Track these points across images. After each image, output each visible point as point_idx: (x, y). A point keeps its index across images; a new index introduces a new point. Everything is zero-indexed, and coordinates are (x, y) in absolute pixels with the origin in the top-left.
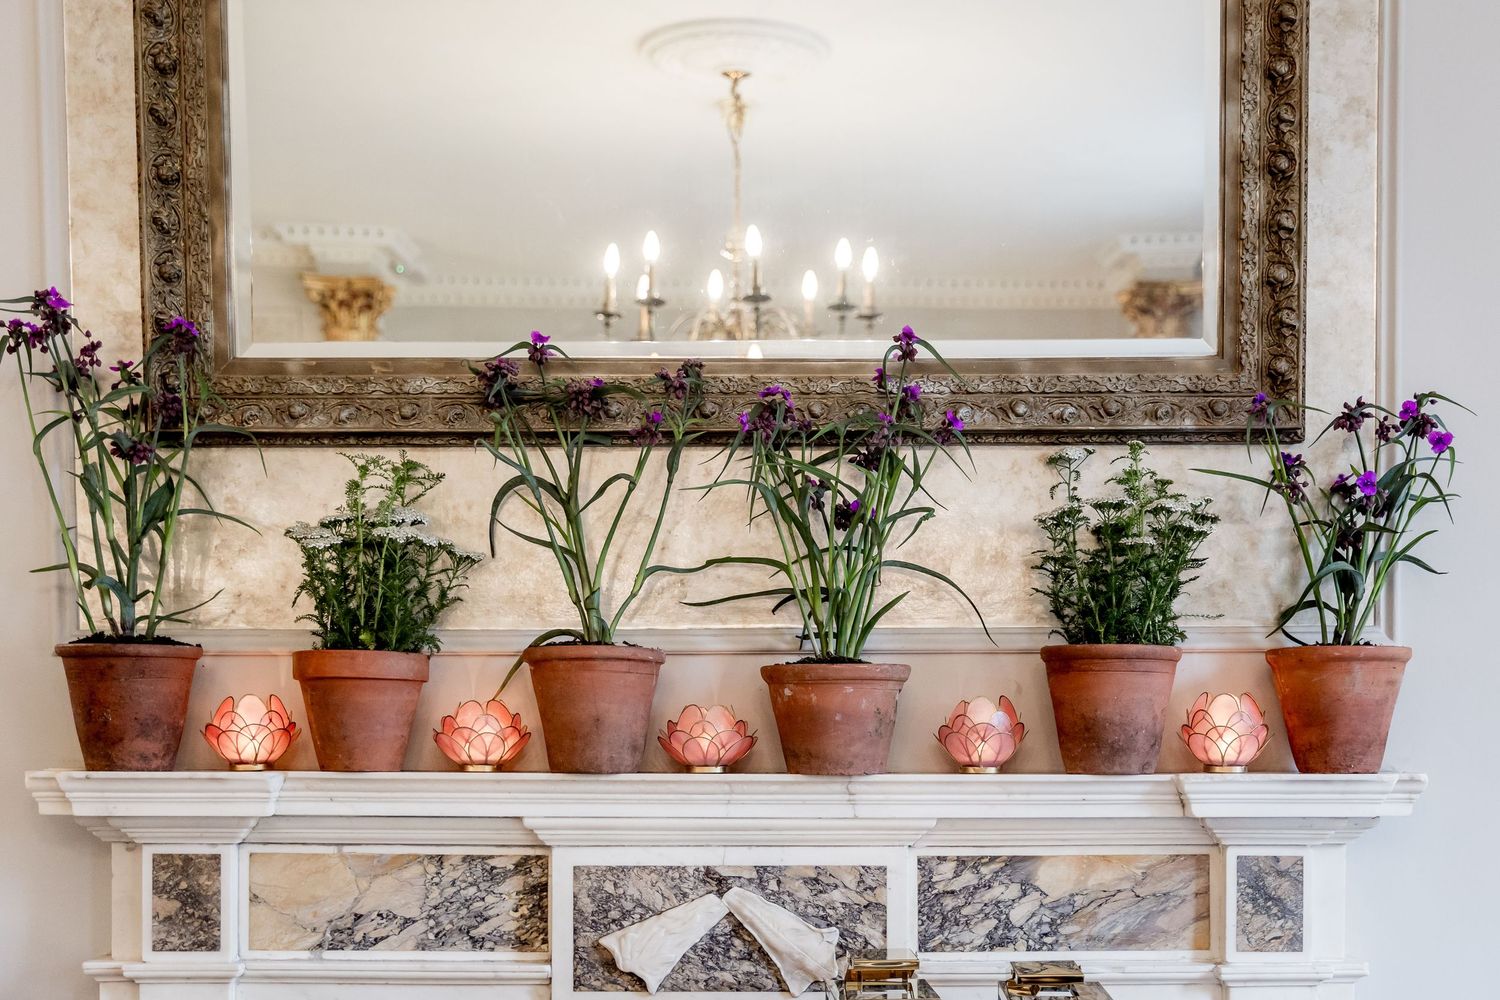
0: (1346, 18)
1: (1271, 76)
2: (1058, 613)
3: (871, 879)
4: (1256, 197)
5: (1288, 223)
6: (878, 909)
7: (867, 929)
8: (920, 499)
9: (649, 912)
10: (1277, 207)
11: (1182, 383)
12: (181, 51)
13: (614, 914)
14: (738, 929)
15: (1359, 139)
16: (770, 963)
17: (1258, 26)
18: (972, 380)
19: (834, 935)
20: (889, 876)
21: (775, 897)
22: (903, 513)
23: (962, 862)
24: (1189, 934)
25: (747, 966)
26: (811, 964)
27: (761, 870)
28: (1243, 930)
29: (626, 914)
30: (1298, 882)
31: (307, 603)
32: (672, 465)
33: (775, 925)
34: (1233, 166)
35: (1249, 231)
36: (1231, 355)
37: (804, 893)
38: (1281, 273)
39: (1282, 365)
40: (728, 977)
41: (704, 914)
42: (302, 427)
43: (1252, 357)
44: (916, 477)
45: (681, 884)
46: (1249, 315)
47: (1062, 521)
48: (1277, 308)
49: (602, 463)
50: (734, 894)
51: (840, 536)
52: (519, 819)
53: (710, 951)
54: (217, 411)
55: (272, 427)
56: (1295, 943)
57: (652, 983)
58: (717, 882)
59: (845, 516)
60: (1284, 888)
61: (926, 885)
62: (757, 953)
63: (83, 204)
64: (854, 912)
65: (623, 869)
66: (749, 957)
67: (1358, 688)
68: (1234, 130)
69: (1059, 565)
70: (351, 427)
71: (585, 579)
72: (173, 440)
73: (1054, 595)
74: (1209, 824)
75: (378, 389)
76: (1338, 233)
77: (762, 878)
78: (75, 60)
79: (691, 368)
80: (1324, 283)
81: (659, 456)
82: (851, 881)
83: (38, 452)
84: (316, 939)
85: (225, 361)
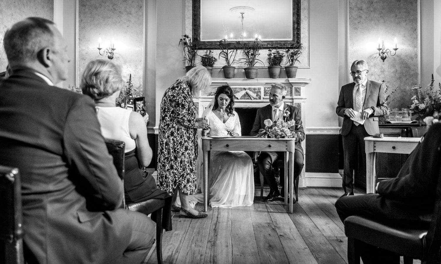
0: (305, 9)
1: (297, 14)
2: (269, 64)
3: (259, 89)
4: (296, 26)
5: (299, 28)
6: (260, 92)
7: (259, 94)
8: (258, 53)
9: (238, 92)
10: (298, 26)
11: (289, 43)
12: (197, 13)
13: (235, 92)
14: (247, 93)
15: (306, 20)
16: (250, 97)
17: (296, 10)
18: (269, 43)
19: (256, 94)
20: (261, 89)
21: (250, 91)
22: (257, 54)
23: (268, 88)
24: (290, 95)
25: (248, 97)
26: (254, 97)
27: (249, 88)
28: (295, 94)
29: (236, 92)
30: (300, 89)
31: (202, 63)
32: (237, 51)
33: (251, 93)
34: (294, 22)
35: (295, 29)
36: (294, 40)
37: (253, 90)
38: (298, 32)
39: (299, 41)
40: (246, 98)
41: (244, 92)
42: (207, 47)
43: (296, 40)
44: (258, 51)
45: (241, 89)
46: (295, 36)
47: (270, 55)
48: (298, 36)
49: (229, 51)
50: (246, 90)
51: (252, 56)
52: (227, 83)
53: (244, 96)
54: (199, 46)
55: (204, 47)
56: (300, 95)
57: (239, 99)
58: (245, 89)
59: (252, 55)
60: (299, 90)
61: (265, 90)
62: (249, 96)
63: (187, 27)
64: (258, 92)
65: (236, 88)
66: (248, 96)
67: (293, 70)
68: (294, 19)
69: (269, 59)
70: (211, 47)
71: (228, 61)
72: (196, 49)
73: (269, 62)
74: (291, 83)
75: (214, 44)
76: (304, 29)
77: (249, 89)
78: (186, 14)
79: (239, 42)
80: (303, 33)
81: (235, 50)
82: (258, 89)
83: (184, 50)
84: (207, 95)
85: (200, 41)
